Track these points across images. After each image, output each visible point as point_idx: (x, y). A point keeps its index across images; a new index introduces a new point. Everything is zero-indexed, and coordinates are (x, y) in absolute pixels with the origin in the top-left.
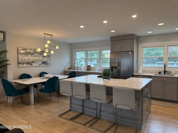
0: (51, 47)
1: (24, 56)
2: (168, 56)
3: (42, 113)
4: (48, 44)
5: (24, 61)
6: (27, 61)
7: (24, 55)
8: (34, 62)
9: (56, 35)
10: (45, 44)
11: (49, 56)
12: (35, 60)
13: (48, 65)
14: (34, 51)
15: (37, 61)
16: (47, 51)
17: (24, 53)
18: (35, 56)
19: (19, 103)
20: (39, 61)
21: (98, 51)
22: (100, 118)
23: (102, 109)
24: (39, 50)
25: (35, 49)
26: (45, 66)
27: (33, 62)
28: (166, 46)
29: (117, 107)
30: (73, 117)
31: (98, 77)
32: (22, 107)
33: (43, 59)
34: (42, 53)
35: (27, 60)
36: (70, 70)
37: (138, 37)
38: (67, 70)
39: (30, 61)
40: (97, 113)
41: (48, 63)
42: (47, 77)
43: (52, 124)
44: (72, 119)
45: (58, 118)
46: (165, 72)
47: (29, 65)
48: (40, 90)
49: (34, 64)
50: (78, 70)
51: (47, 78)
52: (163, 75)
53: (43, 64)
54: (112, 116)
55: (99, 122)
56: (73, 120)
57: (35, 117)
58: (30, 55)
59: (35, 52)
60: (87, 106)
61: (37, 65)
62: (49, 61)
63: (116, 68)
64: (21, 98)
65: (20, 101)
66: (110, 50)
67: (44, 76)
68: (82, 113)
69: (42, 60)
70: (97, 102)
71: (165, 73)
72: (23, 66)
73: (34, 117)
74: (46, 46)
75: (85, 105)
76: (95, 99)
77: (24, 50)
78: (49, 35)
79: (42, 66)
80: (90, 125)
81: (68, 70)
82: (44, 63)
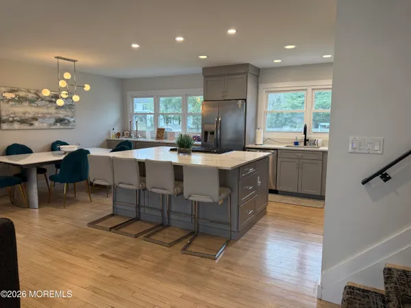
0: (74, 87)
1: (12, 105)
2: (314, 109)
3: (54, 221)
4: (67, 81)
5: (13, 117)
6: (20, 117)
7: (13, 103)
8: (37, 120)
9: (84, 60)
10: (59, 80)
11: (70, 106)
12: (40, 115)
13: (70, 127)
14: (35, 93)
15: (44, 117)
16: (64, 94)
17: (12, 100)
18: (38, 106)
19: (7, 205)
20: (48, 116)
21: (180, 98)
22: (168, 226)
23: (173, 208)
24: (46, 93)
25: (38, 91)
26: (62, 127)
27: (35, 119)
28: (310, 89)
29: (191, 198)
30: (118, 224)
31: (171, 150)
32: (13, 212)
33: (56, 113)
34: (54, 100)
35: (21, 115)
36: (120, 139)
37: (258, 70)
38: (112, 137)
39: (28, 116)
40: (163, 217)
41: (69, 121)
42: (66, 150)
43: (74, 237)
44: (115, 228)
45: (86, 227)
46: (306, 140)
47: (25, 126)
48: (52, 178)
49: (36, 124)
50: (138, 137)
51: (65, 153)
52: (301, 147)
53: (58, 124)
54: (189, 219)
55: (167, 231)
56: (117, 230)
57: (42, 228)
58: (26, 104)
59: (39, 97)
60: (146, 205)
61: (45, 125)
62: (72, 117)
63: (212, 133)
64: (11, 195)
65: (8, 201)
66: (202, 97)
67: (59, 149)
68: (137, 219)
69: (56, 115)
70: (163, 195)
71: (305, 144)
72: (11, 127)
73: (38, 227)
74: (62, 84)
75: (142, 204)
76: (156, 188)
77: (12, 91)
78: (68, 60)
79: (54, 127)
80: (148, 237)
81: (115, 139)
82: (60, 121)
